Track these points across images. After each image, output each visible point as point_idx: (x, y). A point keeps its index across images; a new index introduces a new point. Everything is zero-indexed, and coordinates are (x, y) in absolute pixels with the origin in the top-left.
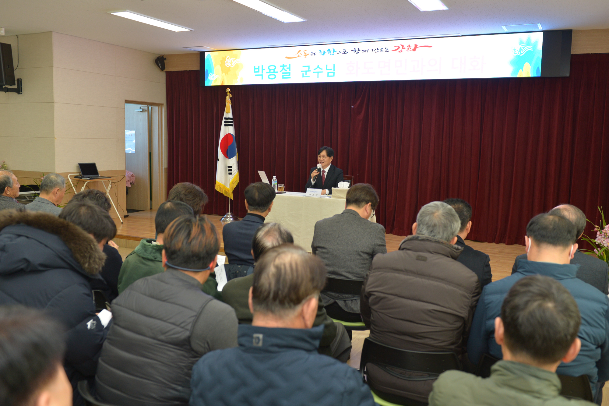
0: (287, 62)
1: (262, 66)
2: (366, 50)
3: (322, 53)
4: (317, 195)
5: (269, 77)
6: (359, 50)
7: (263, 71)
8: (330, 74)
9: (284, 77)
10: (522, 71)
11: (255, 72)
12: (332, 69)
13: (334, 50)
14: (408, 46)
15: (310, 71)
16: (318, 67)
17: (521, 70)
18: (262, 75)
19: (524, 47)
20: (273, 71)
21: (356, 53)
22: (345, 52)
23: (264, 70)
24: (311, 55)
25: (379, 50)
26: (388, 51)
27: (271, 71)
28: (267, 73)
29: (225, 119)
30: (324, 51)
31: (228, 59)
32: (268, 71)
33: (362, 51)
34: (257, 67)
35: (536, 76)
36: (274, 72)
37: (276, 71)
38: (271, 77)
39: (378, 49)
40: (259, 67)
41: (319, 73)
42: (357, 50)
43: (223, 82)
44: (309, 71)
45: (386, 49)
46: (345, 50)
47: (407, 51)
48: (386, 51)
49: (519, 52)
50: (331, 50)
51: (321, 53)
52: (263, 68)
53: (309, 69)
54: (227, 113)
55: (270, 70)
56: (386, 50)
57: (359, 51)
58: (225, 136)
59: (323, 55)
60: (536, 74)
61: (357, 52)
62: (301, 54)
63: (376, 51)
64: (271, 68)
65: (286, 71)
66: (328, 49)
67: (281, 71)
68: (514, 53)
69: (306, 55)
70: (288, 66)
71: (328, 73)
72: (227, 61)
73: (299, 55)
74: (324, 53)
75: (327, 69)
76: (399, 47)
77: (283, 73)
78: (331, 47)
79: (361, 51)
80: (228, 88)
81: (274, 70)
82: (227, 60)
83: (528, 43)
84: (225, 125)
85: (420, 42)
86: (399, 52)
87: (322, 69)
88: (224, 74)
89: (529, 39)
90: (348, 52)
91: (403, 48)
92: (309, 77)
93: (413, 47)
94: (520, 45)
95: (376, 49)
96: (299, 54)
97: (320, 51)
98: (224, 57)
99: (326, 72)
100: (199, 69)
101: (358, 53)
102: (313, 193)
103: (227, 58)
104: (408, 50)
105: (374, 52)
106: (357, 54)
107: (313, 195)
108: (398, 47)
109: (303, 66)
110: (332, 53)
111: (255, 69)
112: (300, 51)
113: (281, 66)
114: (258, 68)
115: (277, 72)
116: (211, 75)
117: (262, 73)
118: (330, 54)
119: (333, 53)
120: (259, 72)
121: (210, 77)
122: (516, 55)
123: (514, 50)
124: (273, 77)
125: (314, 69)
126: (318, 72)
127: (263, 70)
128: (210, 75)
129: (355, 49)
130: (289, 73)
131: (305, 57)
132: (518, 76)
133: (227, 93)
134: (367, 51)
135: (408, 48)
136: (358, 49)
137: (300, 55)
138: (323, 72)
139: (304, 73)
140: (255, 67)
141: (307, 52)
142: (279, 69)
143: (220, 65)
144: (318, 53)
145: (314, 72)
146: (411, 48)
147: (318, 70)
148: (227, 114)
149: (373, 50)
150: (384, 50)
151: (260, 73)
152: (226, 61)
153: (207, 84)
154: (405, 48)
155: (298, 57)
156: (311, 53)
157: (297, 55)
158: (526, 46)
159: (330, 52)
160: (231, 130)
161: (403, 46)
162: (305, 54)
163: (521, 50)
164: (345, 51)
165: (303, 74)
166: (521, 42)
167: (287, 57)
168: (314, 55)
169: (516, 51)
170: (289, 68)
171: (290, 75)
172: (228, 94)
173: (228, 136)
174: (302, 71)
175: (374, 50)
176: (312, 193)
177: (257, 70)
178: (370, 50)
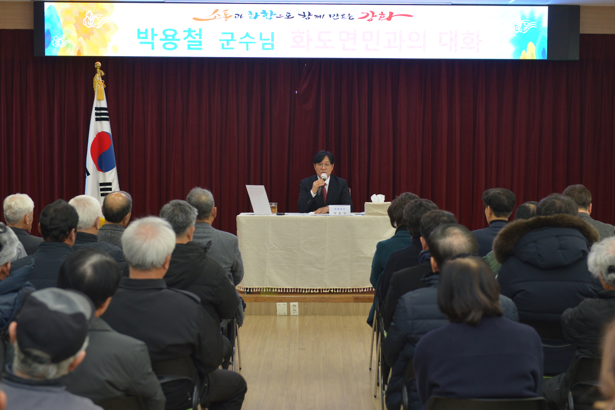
0: (196, 26)
1: (153, 30)
2: (320, 16)
3: (254, 16)
4: (345, 213)
5: (164, 46)
6: (310, 14)
7: (155, 37)
8: (266, 46)
9: (191, 47)
10: (526, 52)
11: (139, 37)
12: (269, 39)
13: (272, 12)
14: (381, 14)
15: (235, 40)
16: (247, 35)
17: (524, 51)
18: (152, 44)
19: (527, 23)
20: (171, 38)
21: (306, 19)
22: (289, 17)
23: (156, 35)
24: (235, 17)
25: (340, 17)
26: (353, 19)
27: (168, 38)
28: (161, 40)
29: (96, 110)
30: (256, 14)
31: (89, 15)
32: (163, 37)
33: (315, 16)
34: (143, 30)
35: (541, 58)
36: (174, 39)
37: (176, 37)
38: (168, 46)
39: (337, 14)
40: (146, 30)
41: (249, 44)
42: (307, 14)
43: (79, 51)
44: (232, 39)
45: (349, 15)
46: (290, 14)
47: (379, 19)
48: (349, 19)
49: (521, 28)
50: (267, 12)
51: (251, 15)
52: (155, 33)
53: (232, 37)
54: (99, 100)
55: (166, 36)
56: (350, 17)
57: (310, 17)
58: (97, 135)
59: (255, 18)
60: (541, 56)
61: (307, 17)
62: (220, 16)
63: (335, 17)
64: (167, 33)
65: (194, 38)
66: (263, 11)
67: (185, 39)
68: (516, 29)
69: (227, 18)
70: (197, 32)
71: (264, 44)
72: (87, 18)
73: (215, 17)
74: (257, 15)
75: (261, 39)
76: (368, 15)
77: (189, 41)
78: (268, 8)
79: (313, 16)
80: (98, 62)
81: (173, 36)
82: (87, 16)
83: (532, 19)
84: (97, 119)
85: (396, 10)
86: (369, 20)
87: (253, 39)
88: (81, 38)
89: (532, 13)
90: (293, 17)
91: (373, 16)
92: (233, 49)
93: (387, 15)
94: (522, 20)
95: (335, 15)
96: (215, 14)
97: (250, 12)
98: (82, 12)
99: (259, 43)
100: (33, 28)
101: (309, 18)
102: (340, 211)
103: (87, 13)
104: (381, 19)
105: (332, 18)
106: (308, 20)
107: (340, 213)
108: (366, 14)
109: (223, 33)
110: (268, 16)
111: (139, 32)
112: (217, 10)
113: (184, 31)
114: (146, 32)
115: (178, 40)
116: (56, 38)
117: (153, 39)
118: (265, 17)
119: (270, 17)
120: (146, 38)
121: (54, 42)
122: (517, 32)
123: (516, 26)
124: (172, 46)
125: (241, 38)
126: (247, 43)
127: (153, 35)
128: (54, 40)
129: (304, 13)
130: (200, 42)
131: (225, 20)
132: (521, 57)
133: (96, 69)
134: (322, 17)
135: (381, 16)
136: (309, 12)
137: (218, 17)
138: (255, 43)
139: (225, 43)
140: (139, 30)
141: (229, 13)
142: (181, 35)
143: (75, 24)
144: (246, 15)
145: (240, 43)
146: (384, 17)
147: (247, 39)
148: (98, 103)
149: (330, 16)
150: (346, 16)
151: (149, 39)
152: (85, 19)
153: (50, 52)
154: (376, 16)
155: (214, 18)
156: (236, 14)
157: (213, 17)
158: (529, 22)
159: (266, 15)
160: (106, 127)
161: (373, 13)
162: (226, 15)
163: (523, 26)
164: (288, 15)
165: (223, 45)
166: (523, 17)
167: (195, 19)
168: (241, 18)
169: (517, 28)
170: (200, 35)
171: (200, 45)
172: (98, 70)
173: (101, 136)
174: (220, 40)
175: (332, 16)
176: (338, 212)
177: (143, 35)
178: (327, 16)
